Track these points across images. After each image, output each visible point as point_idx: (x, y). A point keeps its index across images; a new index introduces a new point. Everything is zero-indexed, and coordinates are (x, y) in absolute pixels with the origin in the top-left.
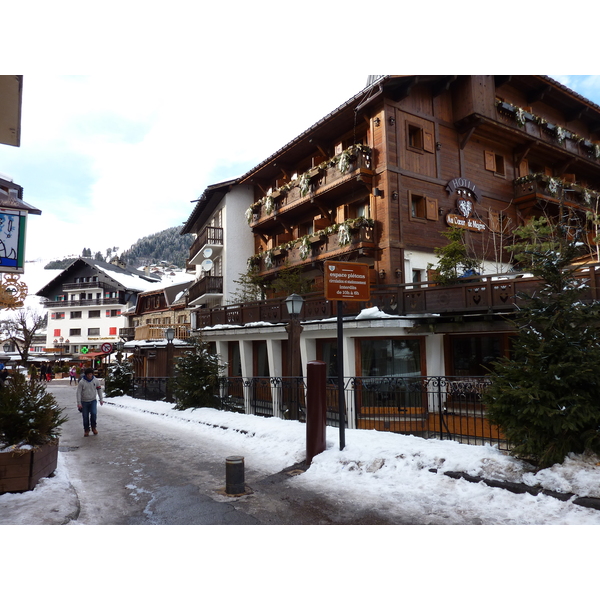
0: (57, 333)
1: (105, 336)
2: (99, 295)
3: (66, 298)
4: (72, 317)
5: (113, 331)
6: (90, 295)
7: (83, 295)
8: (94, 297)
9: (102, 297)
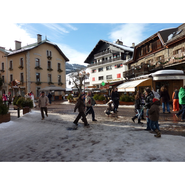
0: (94, 79)
1: (115, 79)
2: (110, 57)
3: (96, 62)
4: (99, 71)
5: (119, 76)
6: (106, 59)
7: (103, 59)
8: (109, 59)
9: (112, 58)
